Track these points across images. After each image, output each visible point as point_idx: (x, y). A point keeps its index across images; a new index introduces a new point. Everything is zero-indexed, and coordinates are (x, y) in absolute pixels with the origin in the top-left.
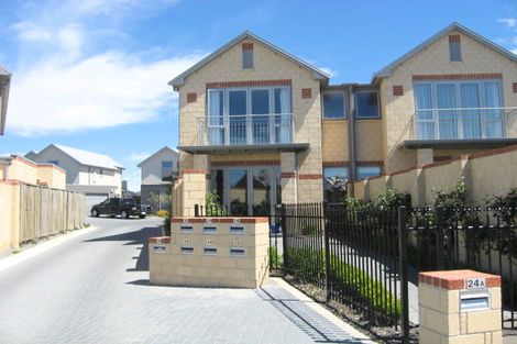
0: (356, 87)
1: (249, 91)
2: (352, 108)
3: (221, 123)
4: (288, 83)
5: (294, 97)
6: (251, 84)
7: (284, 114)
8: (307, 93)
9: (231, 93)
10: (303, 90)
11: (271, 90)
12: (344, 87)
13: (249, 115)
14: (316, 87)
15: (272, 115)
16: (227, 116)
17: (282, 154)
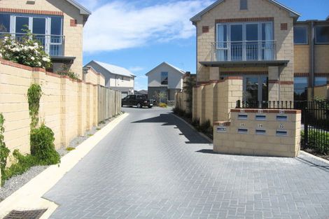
0: (316, 23)
1: (244, 25)
2: (313, 37)
3: (225, 46)
4: (271, 19)
5: (275, 29)
6: (246, 20)
7: (268, 40)
8: (284, 27)
9: (232, 26)
10: (281, 24)
11: (259, 24)
12: (308, 23)
13: (245, 41)
14: (290, 22)
15: (260, 41)
16: (229, 42)
17: (270, 67)
